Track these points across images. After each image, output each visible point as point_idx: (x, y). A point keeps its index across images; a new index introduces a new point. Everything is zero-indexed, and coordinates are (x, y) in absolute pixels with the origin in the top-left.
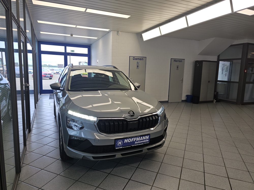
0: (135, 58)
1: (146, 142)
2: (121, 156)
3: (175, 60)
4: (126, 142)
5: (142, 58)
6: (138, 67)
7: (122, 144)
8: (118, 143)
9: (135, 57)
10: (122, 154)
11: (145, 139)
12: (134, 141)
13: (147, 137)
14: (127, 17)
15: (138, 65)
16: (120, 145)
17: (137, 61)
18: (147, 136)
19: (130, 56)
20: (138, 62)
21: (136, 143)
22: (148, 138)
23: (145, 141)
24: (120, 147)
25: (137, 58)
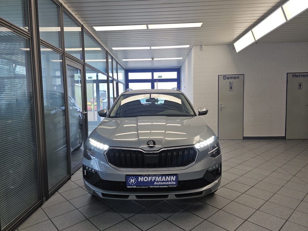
0: (225, 77)
1: (171, 185)
2: (136, 199)
3: (295, 75)
4: (141, 180)
5: (238, 76)
6: (231, 88)
7: (136, 183)
8: (130, 180)
9: (227, 76)
10: (137, 196)
11: (169, 180)
12: (153, 180)
13: (174, 178)
14: (199, 25)
15: (231, 87)
16: (132, 183)
17: (229, 80)
18: (172, 177)
19: (218, 75)
20: (231, 82)
21: (155, 183)
22: (174, 180)
23: (170, 183)
24: (134, 185)
25: (229, 76)
